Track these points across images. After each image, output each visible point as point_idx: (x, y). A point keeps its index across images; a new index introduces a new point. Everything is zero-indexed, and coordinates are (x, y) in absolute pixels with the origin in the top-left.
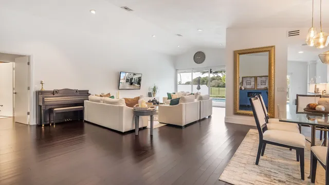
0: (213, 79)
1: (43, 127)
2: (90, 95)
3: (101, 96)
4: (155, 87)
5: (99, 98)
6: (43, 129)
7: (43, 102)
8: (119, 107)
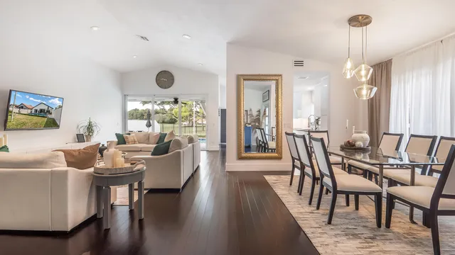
0: (157, 112)
4: (90, 125)
8: (52, 173)
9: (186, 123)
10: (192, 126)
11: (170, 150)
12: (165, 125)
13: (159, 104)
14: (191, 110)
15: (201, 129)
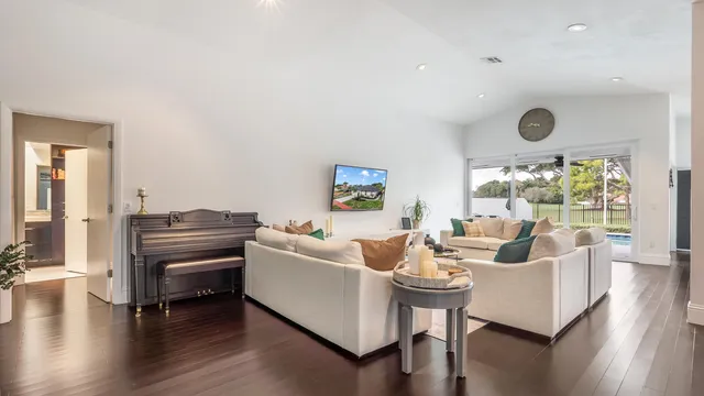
0: (528, 185)
1: (138, 315)
2: (259, 225)
3: (288, 230)
4: (418, 205)
5: (283, 236)
6: (139, 321)
7: (140, 245)
8: (346, 270)
9: (587, 203)
10: (602, 209)
11: (530, 256)
12: (542, 206)
13: (533, 171)
14: (600, 178)
15: (622, 215)
